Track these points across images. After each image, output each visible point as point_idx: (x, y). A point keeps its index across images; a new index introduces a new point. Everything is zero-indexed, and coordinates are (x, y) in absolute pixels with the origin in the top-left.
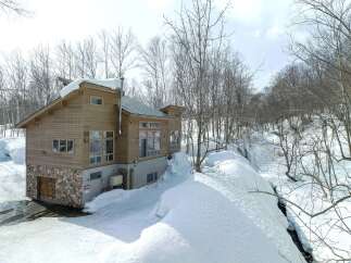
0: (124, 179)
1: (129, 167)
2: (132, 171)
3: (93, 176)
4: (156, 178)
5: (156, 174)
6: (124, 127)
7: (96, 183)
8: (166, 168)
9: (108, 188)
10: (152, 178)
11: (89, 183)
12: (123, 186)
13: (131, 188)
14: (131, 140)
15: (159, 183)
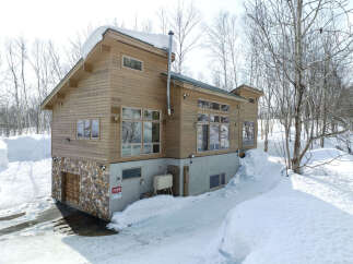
0: (175, 181)
1: (182, 163)
2: (186, 169)
3: (127, 174)
4: (223, 183)
5: (223, 175)
6: (175, 106)
7: (132, 184)
8: (238, 168)
9: (150, 192)
10: (217, 182)
11: (120, 183)
12: (173, 191)
13: (184, 195)
14: (185, 124)
15: (227, 190)
